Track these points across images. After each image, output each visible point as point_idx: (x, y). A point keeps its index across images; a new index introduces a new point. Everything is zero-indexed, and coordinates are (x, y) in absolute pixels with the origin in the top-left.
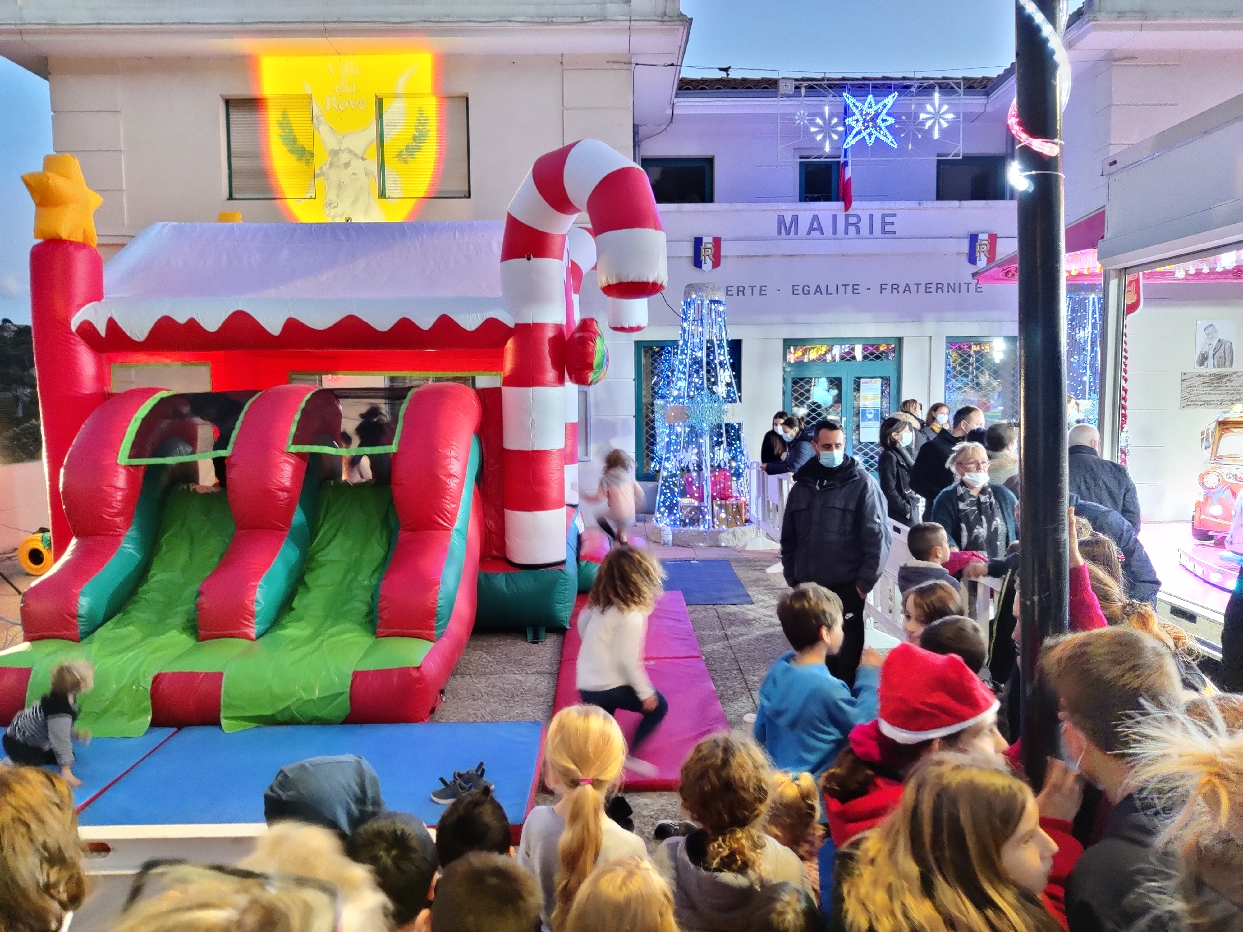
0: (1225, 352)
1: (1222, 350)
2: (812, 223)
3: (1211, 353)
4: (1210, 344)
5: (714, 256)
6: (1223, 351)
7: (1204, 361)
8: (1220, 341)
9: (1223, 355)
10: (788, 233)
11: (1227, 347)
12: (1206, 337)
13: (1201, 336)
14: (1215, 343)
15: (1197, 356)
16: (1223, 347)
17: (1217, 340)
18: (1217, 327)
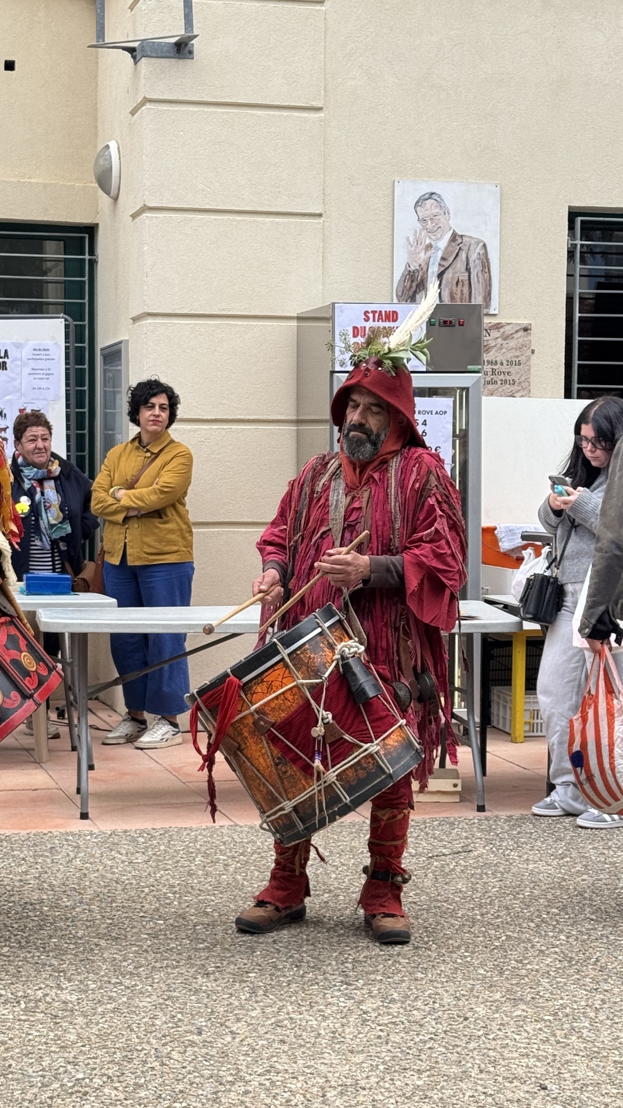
0: (468, 270)
1: (460, 265)
3: (434, 270)
4: (429, 247)
6: (463, 269)
7: (415, 292)
8: (454, 237)
9: (464, 277)
11: (473, 257)
12: (419, 226)
13: (407, 223)
14: (443, 243)
15: (398, 276)
16: (463, 255)
17: (448, 235)
18: (449, 202)
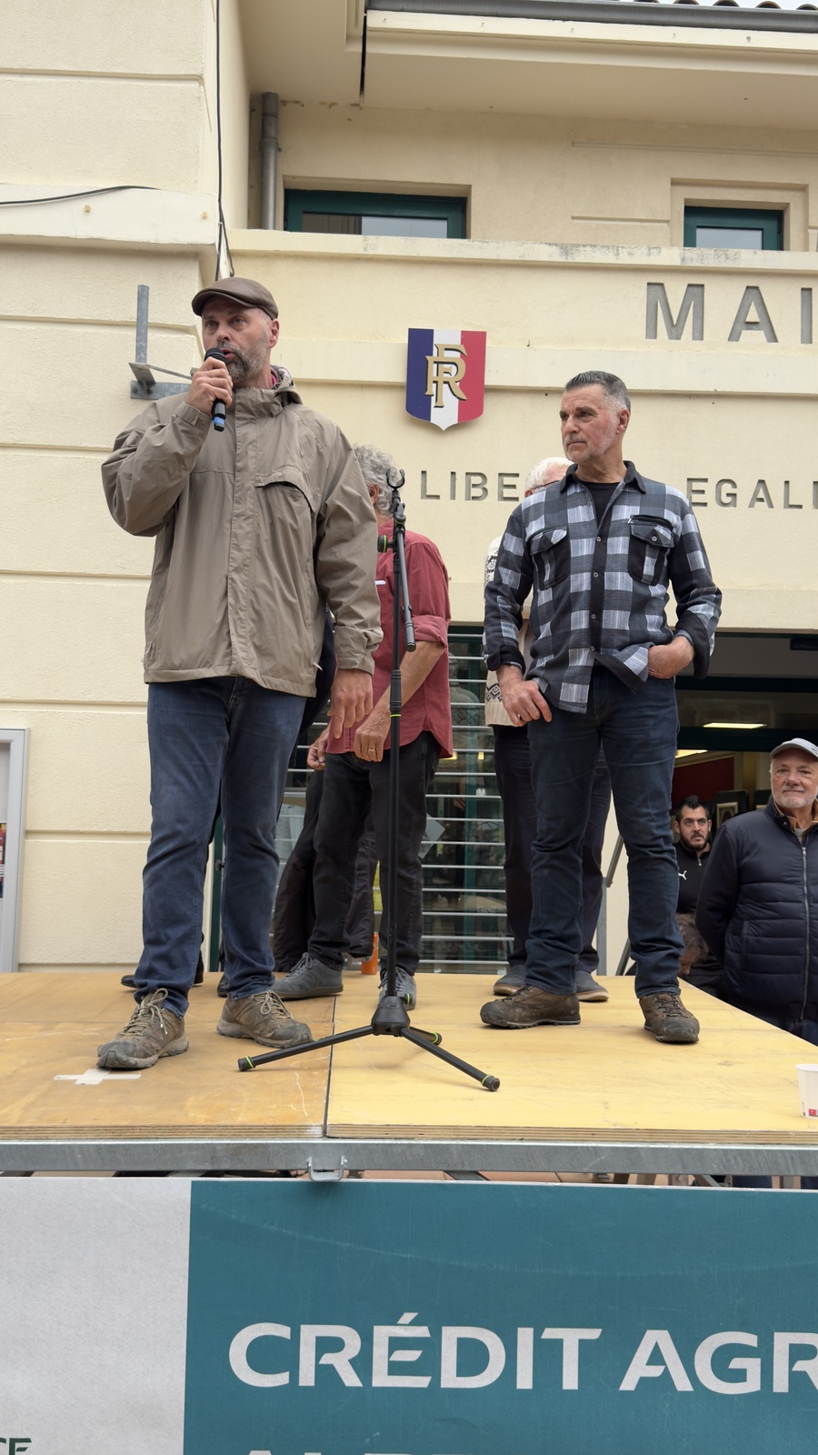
2: (743, 309)
5: (464, 384)
10: (675, 330)
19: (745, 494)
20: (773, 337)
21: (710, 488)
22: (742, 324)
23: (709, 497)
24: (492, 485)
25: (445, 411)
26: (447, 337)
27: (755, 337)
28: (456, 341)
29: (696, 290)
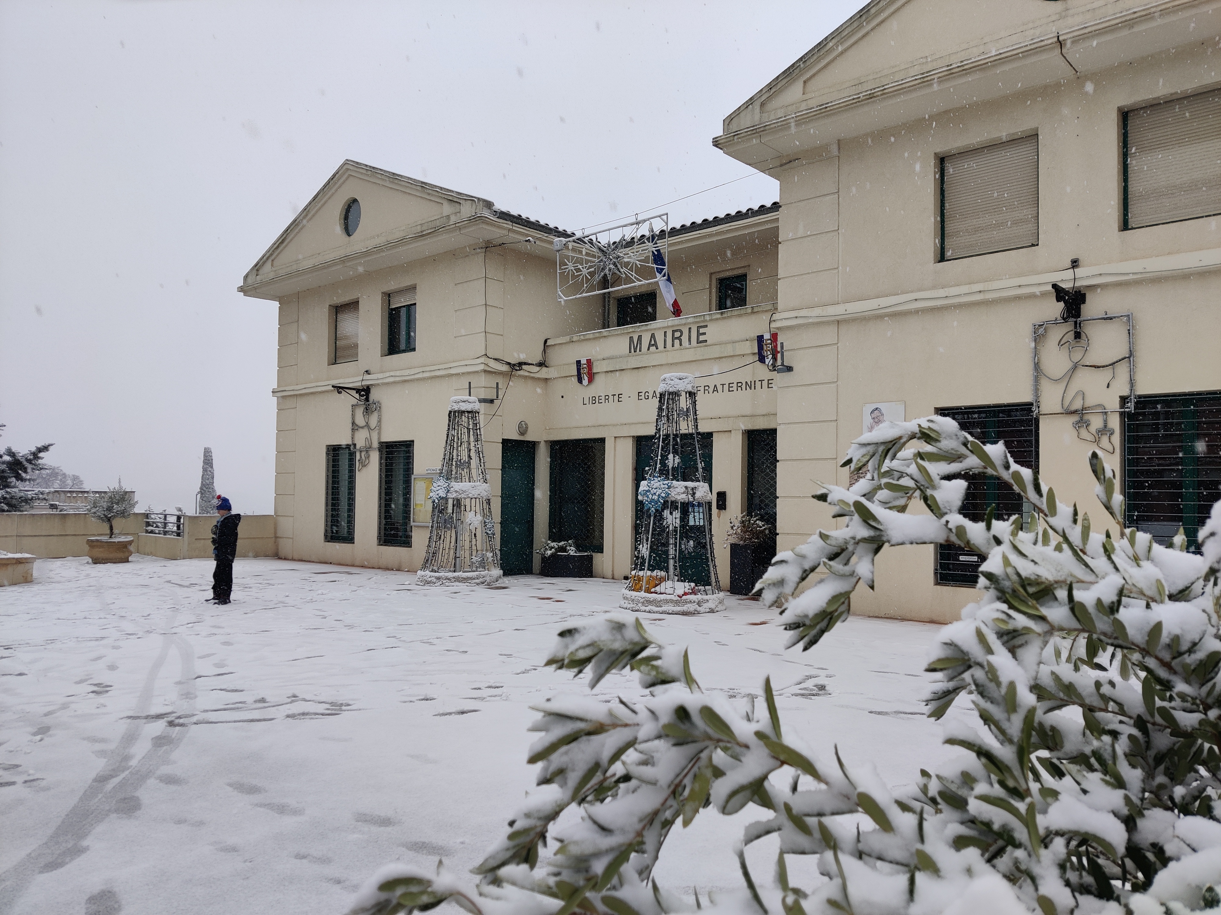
2: (650, 341)
5: (588, 373)
10: (635, 350)
12: (872, 420)
19: (650, 397)
20: (657, 349)
21: (643, 394)
22: (650, 345)
23: (643, 397)
24: (597, 400)
25: (585, 381)
26: (584, 361)
27: (653, 349)
28: (585, 362)
29: (640, 337)
